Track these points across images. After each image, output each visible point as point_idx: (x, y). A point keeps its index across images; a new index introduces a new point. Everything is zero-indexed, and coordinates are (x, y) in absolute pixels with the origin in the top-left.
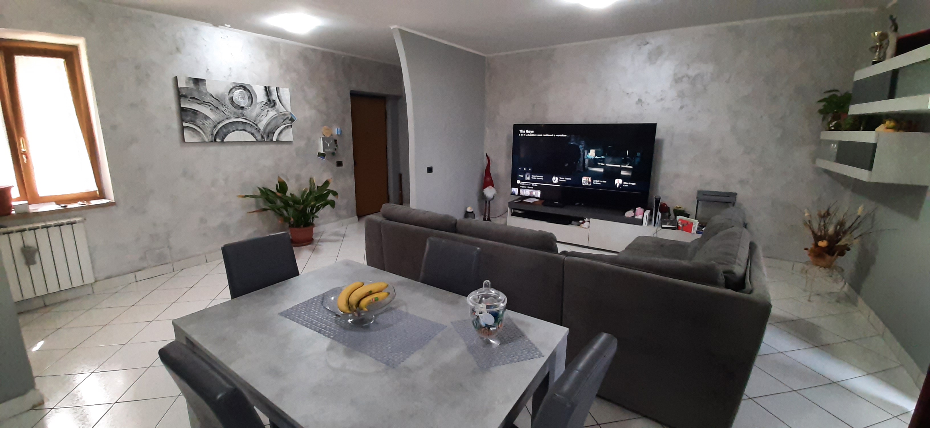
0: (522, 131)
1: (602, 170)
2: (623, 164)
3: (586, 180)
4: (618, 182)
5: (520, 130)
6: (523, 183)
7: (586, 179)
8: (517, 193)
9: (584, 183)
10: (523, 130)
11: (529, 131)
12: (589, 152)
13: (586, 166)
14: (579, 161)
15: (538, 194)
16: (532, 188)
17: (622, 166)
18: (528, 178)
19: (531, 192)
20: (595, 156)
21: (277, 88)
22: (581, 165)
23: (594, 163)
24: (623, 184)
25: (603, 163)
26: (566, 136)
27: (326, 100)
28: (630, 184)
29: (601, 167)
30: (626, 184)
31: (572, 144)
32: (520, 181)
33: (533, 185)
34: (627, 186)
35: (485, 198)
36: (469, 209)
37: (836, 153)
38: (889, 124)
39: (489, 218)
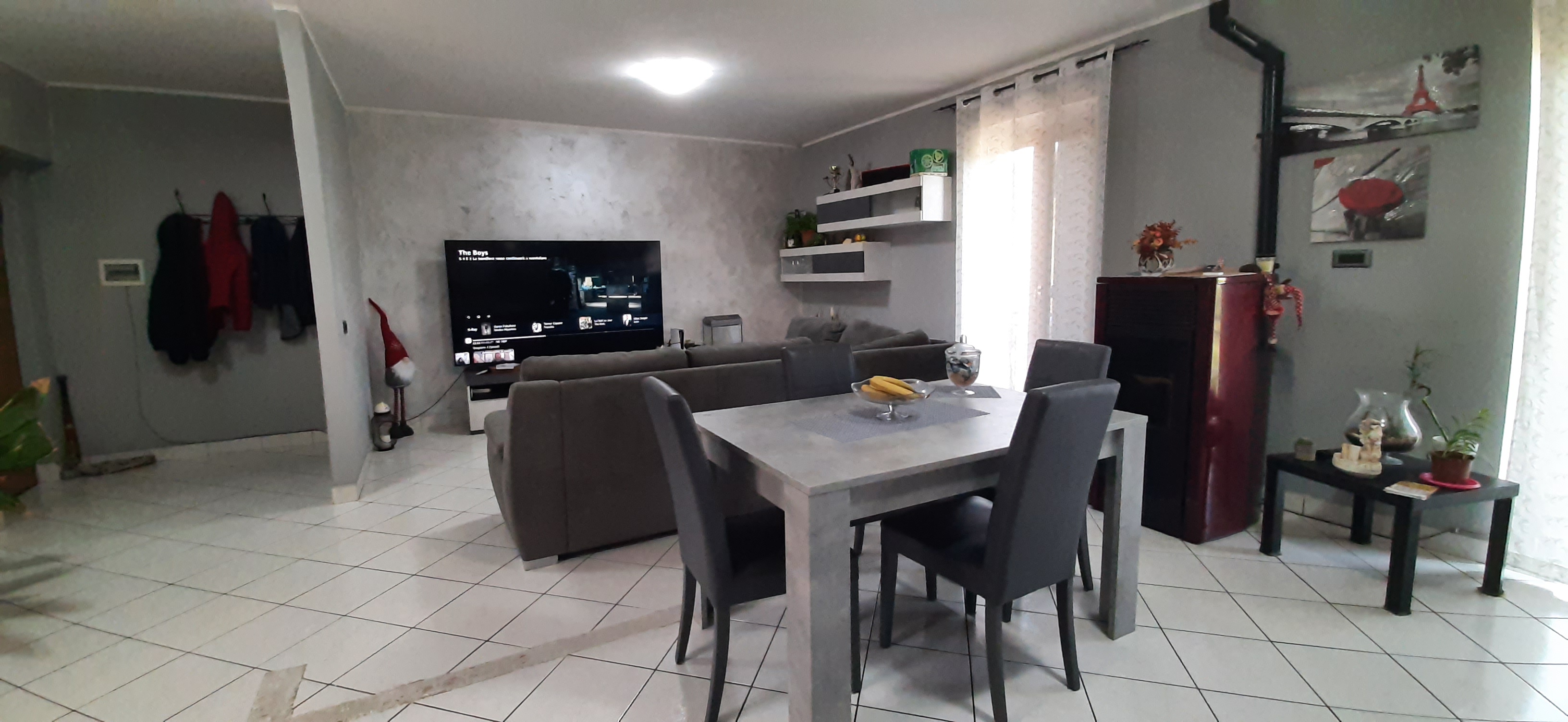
0: (464, 252)
1: (604, 305)
2: (630, 294)
3: (584, 322)
4: (627, 318)
5: (460, 251)
6: (478, 341)
7: (585, 319)
8: (467, 361)
9: (582, 326)
10: (467, 250)
11: (479, 252)
12: (584, 281)
13: (582, 302)
14: (571, 295)
15: (510, 354)
16: (498, 347)
17: (630, 297)
18: (487, 331)
20: (593, 286)
22: (575, 300)
23: (593, 295)
24: (632, 320)
25: (605, 295)
26: (545, 258)
28: (642, 318)
29: (602, 300)
30: (637, 320)
31: (556, 270)
32: (472, 339)
33: (498, 342)
34: (638, 322)
35: (395, 383)
36: (383, 408)
37: (809, 266)
38: (861, 237)
39: (403, 422)
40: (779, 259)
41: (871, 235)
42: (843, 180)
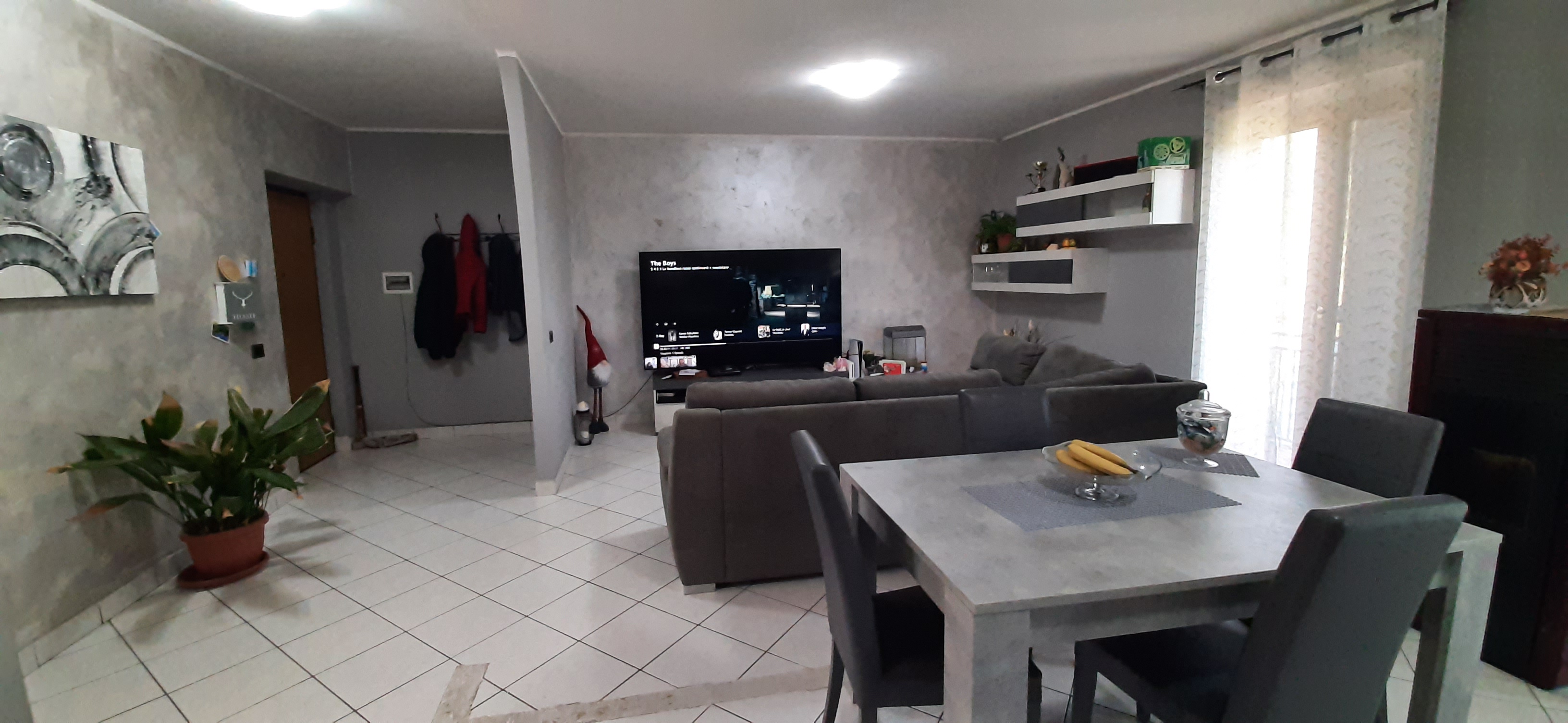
0: (655, 262)
1: (782, 314)
2: (808, 303)
3: (763, 330)
4: (805, 327)
5: (652, 262)
6: (665, 347)
7: (764, 328)
8: (655, 366)
9: (760, 335)
10: (657, 261)
11: (668, 262)
12: (764, 290)
13: (762, 310)
14: (752, 304)
15: (692, 361)
16: (682, 353)
17: (808, 306)
18: (673, 338)
19: (680, 359)
20: (773, 295)
21: (112, 144)
22: (755, 308)
23: (772, 304)
24: (811, 330)
25: (784, 304)
26: (727, 268)
27: (220, 188)
28: (820, 328)
29: (781, 309)
30: (815, 330)
31: (738, 279)
32: (660, 345)
33: (682, 348)
34: (816, 331)
35: (594, 383)
36: (583, 407)
37: (1005, 273)
38: (1069, 242)
39: (601, 419)
40: (970, 264)
41: (1082, 240)
42: (1050, 177)
